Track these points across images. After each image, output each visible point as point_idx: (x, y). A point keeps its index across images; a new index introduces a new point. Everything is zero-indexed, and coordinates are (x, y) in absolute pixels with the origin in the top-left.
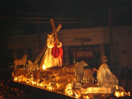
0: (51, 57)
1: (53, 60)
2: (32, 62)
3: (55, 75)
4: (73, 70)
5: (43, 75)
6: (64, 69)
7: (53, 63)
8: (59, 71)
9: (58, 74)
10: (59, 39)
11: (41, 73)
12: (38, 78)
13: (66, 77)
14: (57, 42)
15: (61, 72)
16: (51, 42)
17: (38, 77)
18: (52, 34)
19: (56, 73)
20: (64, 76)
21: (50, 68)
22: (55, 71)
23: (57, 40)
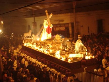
1: (47, 35)
2: (35, 35)
3: (49, 45)
4: (59, 41)
5: (42, 44)
6: (54, 40)
8: (51, 42)
9: (51, 44)
10: (51, 23)
11: (41, 42)
12: (38, 45)
13: (56, 46)
14: (50, 25)
15: (53, 42)
16: (46, 24)
17: (39, 45)
18: (46, 19)
19: (49, 43)
20: (54, 45)
21: (46, 40)
22: (49, 42)
23: (50, 23)
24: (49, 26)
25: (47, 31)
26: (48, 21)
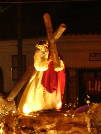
0: (41, 89)
1: (44, 95)
2: (4, 98)
3: (48, 127)
4: (84, 119)
5: (24, 126)
6: (66, 115)
7: (45, 101)
8: (56, 120)
9: (54, 125)
11: (20, 121)
12: (12, 131)
13: (70, 132)
14: (55, 61)
15: (61, 121)
17: (14, 128)
19: (49, 123)
20: (65, 130)
21: (38, 112)
22: (47, 118)
24: (52, 66)
25: (43, 83)
26: (49, 48)
